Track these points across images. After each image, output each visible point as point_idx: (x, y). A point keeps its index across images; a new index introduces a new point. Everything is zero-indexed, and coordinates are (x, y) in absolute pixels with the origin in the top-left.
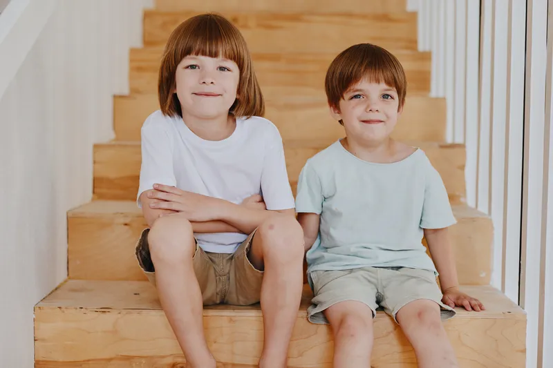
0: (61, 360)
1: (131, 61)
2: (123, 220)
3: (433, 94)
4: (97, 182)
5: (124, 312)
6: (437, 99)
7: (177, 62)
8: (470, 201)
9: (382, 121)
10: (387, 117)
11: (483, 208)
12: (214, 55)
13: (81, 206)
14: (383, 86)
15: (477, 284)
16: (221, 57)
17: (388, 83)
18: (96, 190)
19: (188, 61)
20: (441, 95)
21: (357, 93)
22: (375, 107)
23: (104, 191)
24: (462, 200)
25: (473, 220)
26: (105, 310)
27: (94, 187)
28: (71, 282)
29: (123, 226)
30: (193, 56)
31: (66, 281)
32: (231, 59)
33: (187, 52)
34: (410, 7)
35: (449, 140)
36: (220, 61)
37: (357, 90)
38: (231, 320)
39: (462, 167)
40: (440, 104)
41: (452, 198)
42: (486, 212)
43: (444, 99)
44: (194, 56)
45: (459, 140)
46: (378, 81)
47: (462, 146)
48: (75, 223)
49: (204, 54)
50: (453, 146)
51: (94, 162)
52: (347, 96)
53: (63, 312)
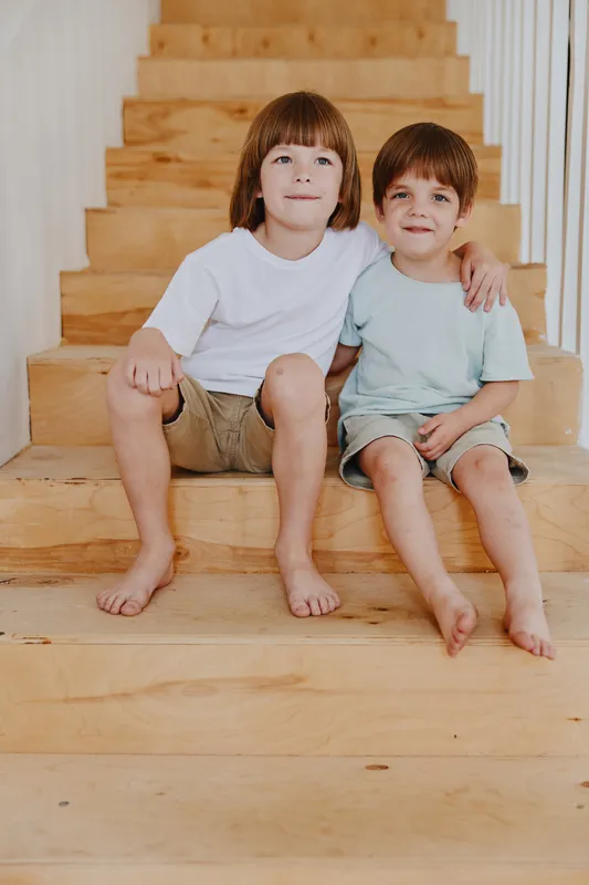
0: (23, 546)
1: (108, 164)
2: (100, 368)
3: (504, 200)
4: (67, 322)
5: (103, 482)
6: (509, 206)
7: (262, 156)
8: (552, 339)
9: (429, 230)
10: (437, 225)
11: (568, 345)
12: (310, 143)
13: (46, 352)
14: (434, 183)
15: (556, 444)
16: (319, 146)
17: (441, 180)
18: (66, 332)
19: (276, 153)
20: (513, 201)
21: (400, 191)
22: (419, 211)
23: (76, 332)
24: (541, 337)
25: (556, 360)
26: (77, 481)
27: (62, 328)
28: (35, 448)
29: (100, 375)
30: (283, 146)
31: (27, 448)
32: (332, 148)
33: (276, 142)
34: (474, 88)
35: (524, 260)
36: (318, 151)
37: (400, 187)
38: (242, 492)
39: (542, 295)
40: (513, 212)
41: (528, 334)
42: (574, 350)
43: (519, 205)
44: (285, 146)
45: (537, 259)
46: (426, 176)
47: (543, 266)
48: (37, 372)
49: (297, 142)
50: (530, 266)
51: (62, 295)
52: (391, 193)
53: (24, 484)
